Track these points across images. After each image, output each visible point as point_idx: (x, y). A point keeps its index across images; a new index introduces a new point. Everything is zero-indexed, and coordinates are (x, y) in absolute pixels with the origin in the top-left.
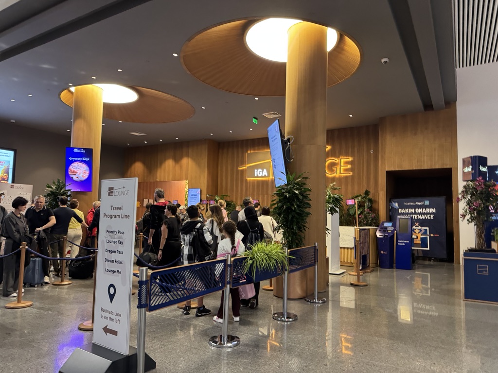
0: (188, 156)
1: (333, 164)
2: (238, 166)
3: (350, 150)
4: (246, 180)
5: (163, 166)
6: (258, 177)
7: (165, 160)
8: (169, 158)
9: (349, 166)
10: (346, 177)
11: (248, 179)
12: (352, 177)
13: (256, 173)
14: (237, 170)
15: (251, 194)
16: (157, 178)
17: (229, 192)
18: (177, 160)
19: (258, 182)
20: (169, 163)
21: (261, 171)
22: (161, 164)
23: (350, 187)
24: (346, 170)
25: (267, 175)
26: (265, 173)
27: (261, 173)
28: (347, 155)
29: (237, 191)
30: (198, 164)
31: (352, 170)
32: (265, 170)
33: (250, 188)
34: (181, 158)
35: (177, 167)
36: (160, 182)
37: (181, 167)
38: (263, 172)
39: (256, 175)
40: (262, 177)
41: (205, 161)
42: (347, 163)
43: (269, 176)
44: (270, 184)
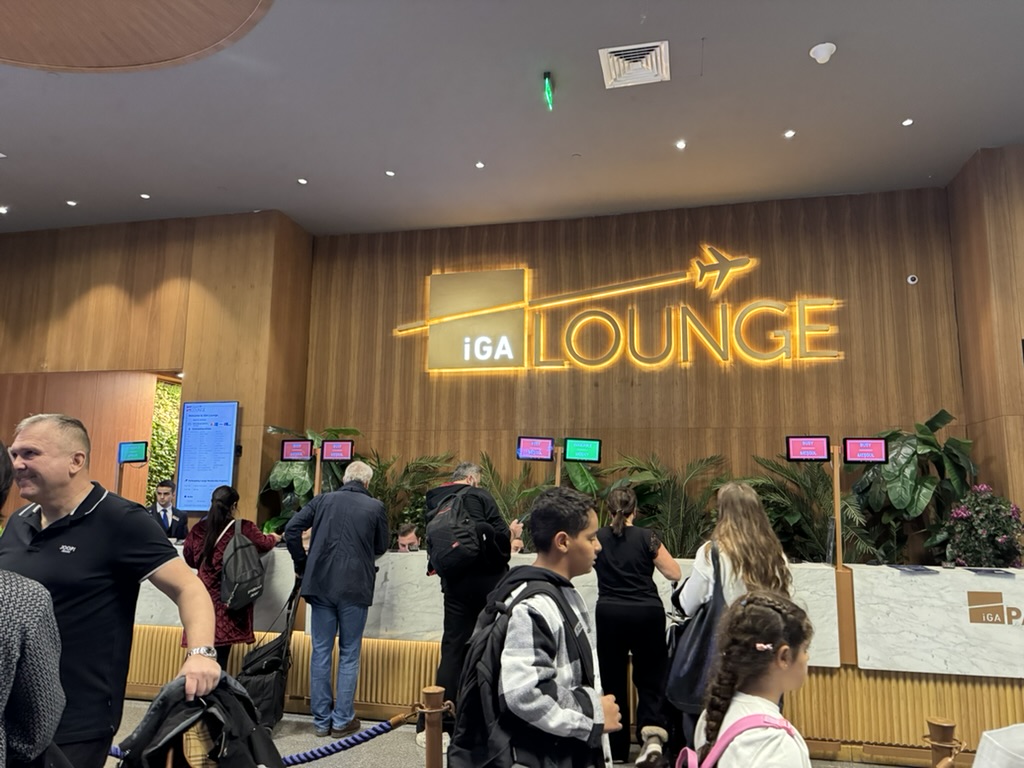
0: (186, 272)
1: (770, 322)
2: (390, 325)
3: (830, 274)
4: (425, 377)
5: (75, 312)
6: (475, 363)
7: (85, 288)
8: (103, 281)
9: (831, 330)
10: (821, 370)
11: (434, 372)
12: (845, 367)
13: (467, 348)
14: (390, 341)
15: (444, 425)
16: (42, 360)
17: (351, 421)
18: (138, 288)
19: (475, 382)
20: (103, 304)
21: (488, 340)
22: (66, 303)
23: (837, 404)
24: (821, 343)
25: (511, 356)
26: (505, 348)
27: (489, 350)
28: (818, 290)
29: (386, 416)
30: (233, 307)
31: (841, 342)
32: (504, 341)
33: (438, 405)
34: (157, 281)
35: (138, 317)
36: (59, 376)
37: (154, 319)
38: (495, 345)
39: (467, 357)
40: (492, 363)
41: (260, 296)
42: (820, 318)
43: (519, 362)
44: (521, 392)
